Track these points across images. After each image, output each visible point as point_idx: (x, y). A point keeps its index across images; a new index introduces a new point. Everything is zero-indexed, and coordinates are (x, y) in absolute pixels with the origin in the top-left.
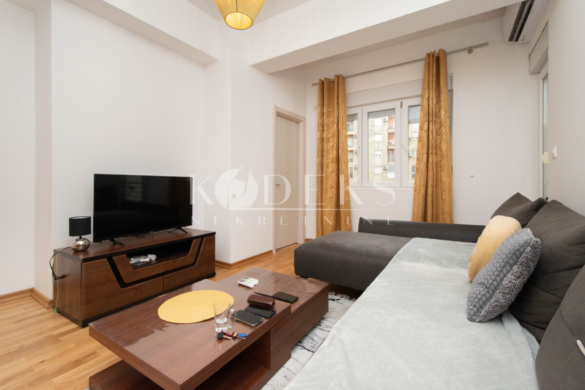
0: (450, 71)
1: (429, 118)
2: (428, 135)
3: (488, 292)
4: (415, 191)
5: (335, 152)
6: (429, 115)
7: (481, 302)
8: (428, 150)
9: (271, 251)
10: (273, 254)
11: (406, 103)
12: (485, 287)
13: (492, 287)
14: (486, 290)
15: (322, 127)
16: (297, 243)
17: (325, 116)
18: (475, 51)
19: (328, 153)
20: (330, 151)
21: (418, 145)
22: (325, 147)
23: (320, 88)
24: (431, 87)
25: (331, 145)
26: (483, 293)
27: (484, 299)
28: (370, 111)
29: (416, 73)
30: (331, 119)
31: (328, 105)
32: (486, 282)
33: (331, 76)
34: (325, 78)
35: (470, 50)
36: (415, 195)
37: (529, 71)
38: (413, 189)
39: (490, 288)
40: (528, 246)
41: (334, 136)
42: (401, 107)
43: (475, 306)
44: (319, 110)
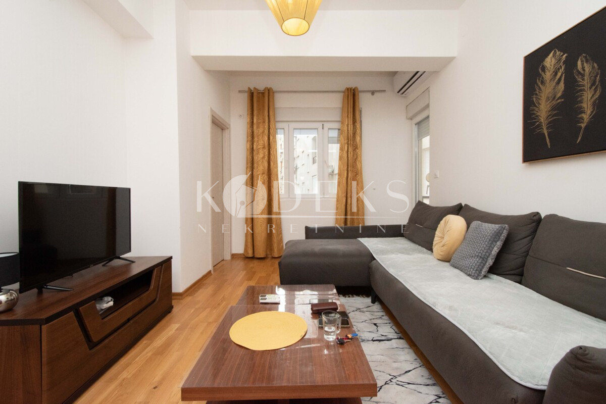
0: (360, 107)
1: (348, 141)
2: (348, 155)
3: (483, 260)
4: (338, 201)
5: (266, 164)
6: (348, 139)
7: (480, 267)
8: (348, 168)
9: (210, 272)
10: (212, 274)
11: (327, 125)
12: (479, 257)
13: (486, 257)
14: (481, 259)
15: (252, 137)
16: (223, 260)
17: (255, 127)
18: (376, 94)
19: (258, 164)
20: (260, 163)
21: (339, 163)
22: (255, 158)
23: (249, 97)
24: (349, 116)
25: (260, 156)
26: (480, 261)
27: (482, 265)
28: (295, 128)
29: (335, 102)
30: (261, 130)
31: (258, 116)
32: (480, 255)
33: (261, 87)
34: (255, 88)
35: (373, 93)
36: (337, 205)
37: (406, 117)
38: (336, 200)
39: (484, 257)
40: (504, 229)
41: (264, 148)
42: (323, 128)
43: (476, 270)
44: (249, 120)
